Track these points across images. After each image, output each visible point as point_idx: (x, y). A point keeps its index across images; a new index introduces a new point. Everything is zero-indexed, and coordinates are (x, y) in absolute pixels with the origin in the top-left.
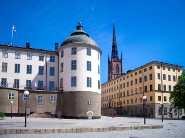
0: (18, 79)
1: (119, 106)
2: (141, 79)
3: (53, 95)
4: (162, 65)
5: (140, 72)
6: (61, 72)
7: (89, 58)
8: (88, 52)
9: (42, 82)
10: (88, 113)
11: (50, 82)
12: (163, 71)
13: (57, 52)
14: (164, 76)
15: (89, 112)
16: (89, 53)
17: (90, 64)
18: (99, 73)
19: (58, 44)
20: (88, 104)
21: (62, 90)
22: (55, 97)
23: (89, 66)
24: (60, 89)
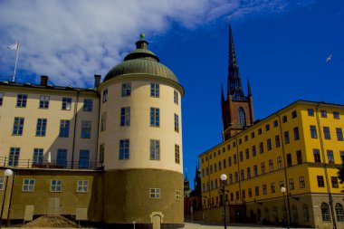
0: (18, 147)
1: (240, 202)
2: (277, 138)
3: (83, 179)
4: (317, 107)
5: (276, 124)
6: (102, 130)
7: (155, 102)
8: (152, 91)
9: (65, 151)
10: (151, 216)
11: (82, 152)
12: (322, 119)
13: (97, 92)
14: (326, 130)
15: (154, 213)
16: (155, 93)
17: (158, 114)
18: (176, 129)
19: (100, 76)
20: (153, 196)
21: (103, 168)
22: (86, 183)
23: (155, 117)
24: (99, 166)
